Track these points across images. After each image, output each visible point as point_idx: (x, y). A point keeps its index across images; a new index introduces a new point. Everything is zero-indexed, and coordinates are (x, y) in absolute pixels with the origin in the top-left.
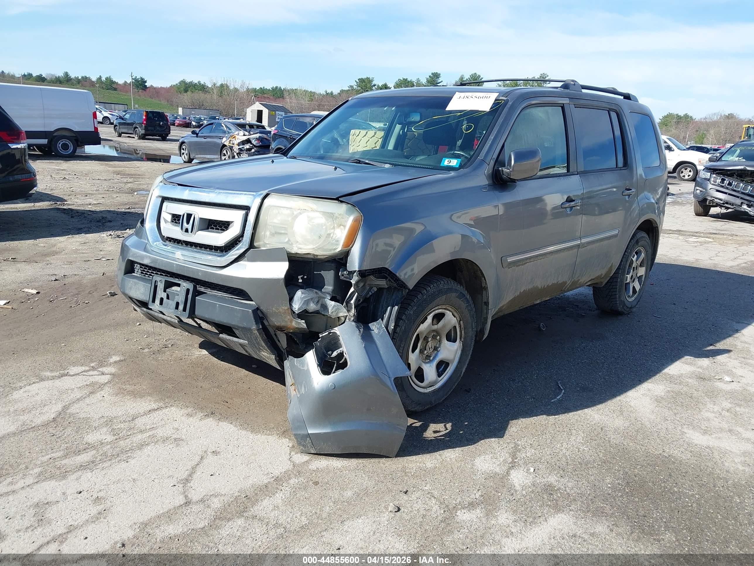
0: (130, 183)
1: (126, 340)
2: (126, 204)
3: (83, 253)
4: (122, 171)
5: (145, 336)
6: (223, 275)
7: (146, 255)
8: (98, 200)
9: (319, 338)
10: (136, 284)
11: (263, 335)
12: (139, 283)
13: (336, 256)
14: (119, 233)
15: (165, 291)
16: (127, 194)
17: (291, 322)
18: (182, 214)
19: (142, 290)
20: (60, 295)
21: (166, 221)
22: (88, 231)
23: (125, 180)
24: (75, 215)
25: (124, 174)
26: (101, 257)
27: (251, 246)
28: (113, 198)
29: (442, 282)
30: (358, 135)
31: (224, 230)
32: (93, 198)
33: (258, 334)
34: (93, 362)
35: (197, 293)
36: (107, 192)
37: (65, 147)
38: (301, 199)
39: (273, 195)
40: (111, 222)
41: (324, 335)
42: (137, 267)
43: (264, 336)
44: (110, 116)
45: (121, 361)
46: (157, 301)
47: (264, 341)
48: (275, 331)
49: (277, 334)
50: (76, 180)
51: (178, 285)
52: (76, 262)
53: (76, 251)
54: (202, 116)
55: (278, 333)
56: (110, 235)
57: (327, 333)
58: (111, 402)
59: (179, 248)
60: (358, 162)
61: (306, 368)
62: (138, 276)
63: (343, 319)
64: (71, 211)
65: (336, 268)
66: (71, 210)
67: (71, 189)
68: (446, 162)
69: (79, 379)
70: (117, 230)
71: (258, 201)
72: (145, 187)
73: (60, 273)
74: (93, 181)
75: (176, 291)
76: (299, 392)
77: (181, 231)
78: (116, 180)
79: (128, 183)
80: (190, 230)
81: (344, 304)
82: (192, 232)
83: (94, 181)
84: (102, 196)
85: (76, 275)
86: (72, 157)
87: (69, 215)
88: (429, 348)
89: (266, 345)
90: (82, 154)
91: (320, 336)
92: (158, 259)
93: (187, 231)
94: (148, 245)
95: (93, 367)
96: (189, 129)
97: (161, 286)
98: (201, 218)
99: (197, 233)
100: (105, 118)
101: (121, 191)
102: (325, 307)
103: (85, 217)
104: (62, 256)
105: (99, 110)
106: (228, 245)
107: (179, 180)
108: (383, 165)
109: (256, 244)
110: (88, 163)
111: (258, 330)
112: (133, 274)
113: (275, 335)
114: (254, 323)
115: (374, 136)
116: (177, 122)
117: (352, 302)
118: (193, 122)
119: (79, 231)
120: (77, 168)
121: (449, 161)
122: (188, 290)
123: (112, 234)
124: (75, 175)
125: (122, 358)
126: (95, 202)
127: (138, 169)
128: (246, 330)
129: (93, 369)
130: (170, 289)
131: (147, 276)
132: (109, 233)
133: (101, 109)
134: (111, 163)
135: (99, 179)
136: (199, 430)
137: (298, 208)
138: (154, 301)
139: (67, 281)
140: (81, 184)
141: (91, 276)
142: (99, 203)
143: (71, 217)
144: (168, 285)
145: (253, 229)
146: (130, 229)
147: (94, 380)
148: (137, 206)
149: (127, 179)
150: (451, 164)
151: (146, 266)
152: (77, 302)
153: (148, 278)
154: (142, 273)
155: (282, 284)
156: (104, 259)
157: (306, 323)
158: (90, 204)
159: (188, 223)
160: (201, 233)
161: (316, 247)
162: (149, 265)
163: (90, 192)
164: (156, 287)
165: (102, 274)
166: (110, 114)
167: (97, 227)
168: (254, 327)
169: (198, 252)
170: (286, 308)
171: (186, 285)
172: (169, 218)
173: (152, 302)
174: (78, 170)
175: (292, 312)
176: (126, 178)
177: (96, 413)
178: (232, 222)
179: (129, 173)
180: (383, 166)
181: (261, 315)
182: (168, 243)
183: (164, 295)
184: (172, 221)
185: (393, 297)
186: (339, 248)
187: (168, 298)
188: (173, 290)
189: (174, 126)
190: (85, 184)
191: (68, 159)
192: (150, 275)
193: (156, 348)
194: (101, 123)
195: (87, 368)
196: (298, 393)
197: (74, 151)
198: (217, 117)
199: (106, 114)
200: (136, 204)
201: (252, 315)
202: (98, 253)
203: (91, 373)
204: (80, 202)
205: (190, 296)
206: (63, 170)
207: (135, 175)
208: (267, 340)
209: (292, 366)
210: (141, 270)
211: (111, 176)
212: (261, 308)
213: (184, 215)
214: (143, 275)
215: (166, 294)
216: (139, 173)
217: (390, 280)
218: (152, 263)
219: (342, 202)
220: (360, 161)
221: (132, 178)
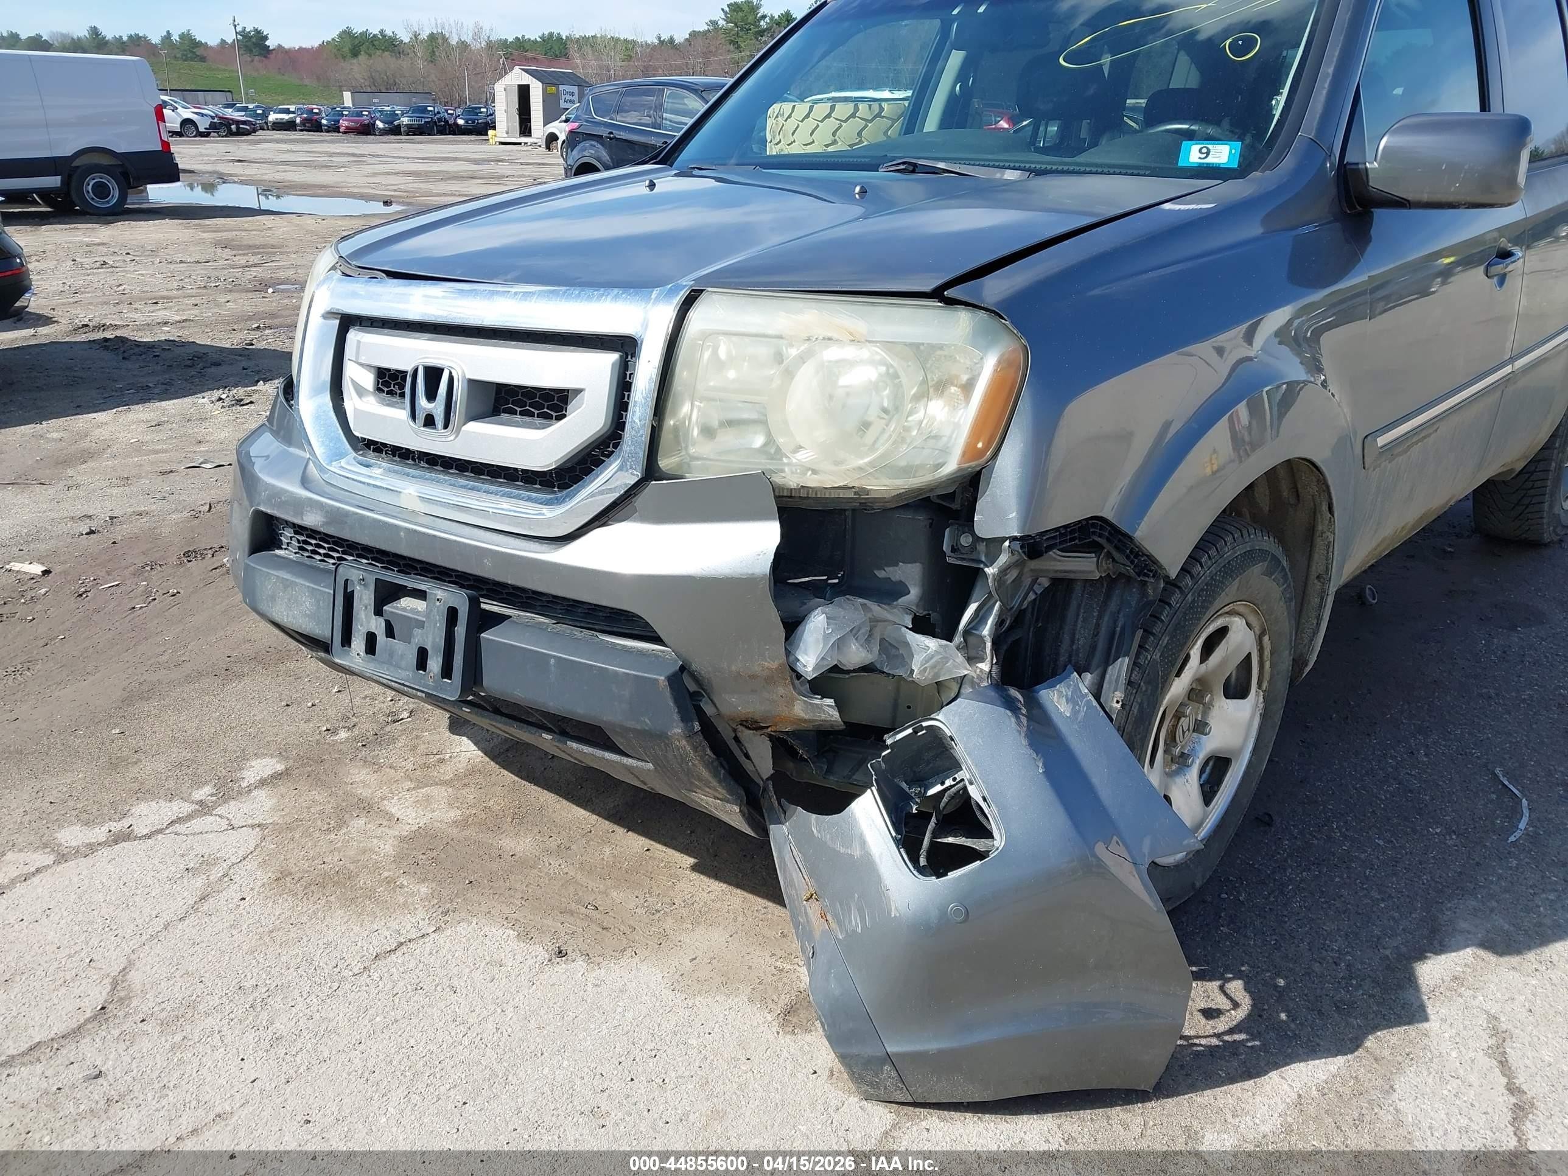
0: (255, 265)
1: (284, 703)
2: (250, 318)
3: (156, 452)
4: (233, 240)
5: (335, 690)
6: (560, 565)
7: (310, 499)
8: (183, 310)
9: (887, 747)
10: (287, 585)
11: (704, 751)
12: (296, 584)
13: (932, 490)
14: (239, 392)
15: (378, 612)
16: (250, 295)
17: (791, 702)
18: (408, 368)
19: (307, 604)
20: (103, 574)
21: (360, 391)
22: (168, 392)
23: (242, 260)
24: (131, 352)
25: (240, 247)
26: (202, 460)
27: (651, 471)
28: (219, 305)
29: (1229, 539)
30: (790, 117)
31: (548, 417)
32: (171, 308)
33: (688, 748)
34: (202, 785)
35: (483, 621)
36: (204, 291)
37: (101, 191)
38: (813, 304)
39: (715, 297)
40: (220, 364)
41: (900, 736)
42: (287, 534)
43: (709, 751)
44: (194, 117)
45: (276, 777)
46: (358, 644)
47: (708, 765)
48: (735, 730)
49: (742, 739)
50: (130, 267)
51: (421, 595)
52: (140, 477)
53: (138, 448)
54: (396, 108)
55: (746, 734)
56: (220, 399)
57: (910, 731)
58: (261, 930)
59: (408, 475)
60: (911, 168)
61: (857, 853)
62: (292, 556)
63: (955, 687)
64: (122, 342)
65: (931, 525)
66: (122, 340)
67: (121, 288)
68: (1193, 154)
69: (163, 850)
70: (236, 386)
71: (664, 313)
72: (290, 273)
73: (101, 509)
74: (169, 266)
75: (413, 611)
76: (840, 924)
77: (412, 423)
78: (222, 262)
79: (251, 266)
80: (439, 420)
81: (958, 639)
82: (446, 426)
83: (172, 266)
84: (193, 301)
85: (141, 514)
86: (118, 213)
87: (117, 354)
88: (1184, 733)
89: (716, 775)
90: (142, 206)
91: (889, 742)
92: (347, 514)
93: (429, 421)
94: (311, 464)
95: (201, 803)
96: (373, 137)
97: (364, 598)
98: (472, 383)
99: (464, 428)
100: (186, 122)
101: (235, 288)
102: (895, 651)
103: (155, 356)
104: (105, 463)
105: (172, 105)
106: (569, 465)
107: (386, 258)
108: (997, 174)
109: (665, 463)
110: (154, 225)
111: (690, 736)
112: (278, 552)
113: (737, 739)
114: (676, 717)
115: (828, 116)
116: (344, 123)
117: (986, 631)
118: (378, 122)
119: (144, 394)
120: (131, 237)
121: (1204, 150)
122: (452, 614)
123: (223, 396)
124: (128, 254)
125: (280, 767)
126: (178, 318)
127: (269, 233)
128: (654, 739)
129: (204, 809)
130: (395, 604)
131: (318, 557)
132: (216, 394)
133: (176, 102)
134: (207, 222)
135: (181, 262)
136: (533, 1025)
137: (805, 336)
138: (347, 640)
139: (119, 532)
140: (142, 275)
141: (180, 515)
142: (186, 320)
143: (124, 358)
144: (386, 594)
145: (655, 414)
146: (265, 380)
147: (206, 851)
148: (277, 321)
149: (247, 258)
150: (1210, 160)
151: (312, 533)
152: (147, 592)
153: (322, 565)
154: (301, 548)
155: (765, 590)
156: (208, 466)
157: (840, 706)
158: (166, 323)
159: (431, 396)
160: (473, 427)
161: (871, 464)
162: (322, 530)
163: (165, 293)
164: (349, 599)
165: (207, 508)
166: (196, 113)
167: (186, 380)
168: (677, 729)
169: (473, 489)
170: (774, 665)
171: (445, 595)
172: (368, 380)
173: (343, 645)
174: (134, 242)
175: (794, 675)
176: (244, 255)
177: (219, 976)
178: (578, 391)
179: (251, 243)
180: (998, 176)
181: (692, 687)
182: (371, 457)
183: (377, 625)
184: (379, 390)
185: (1113, 606)
186: (951, 466)
187: (390, 632)
188: (404, 609)
189: (339, 132)
190: (152, 275)
191: (109, 218)
192: (327, 555)
193: (367, 727)
194: (179, 134)
195: (187, 808)
196: (834, 925)
197: (123, 198)
198: (429, 109)
199: (187, 114)
200: (273, 316)
201: (667, 693)
202: (195, 449)
203: (197, 824)
204: (140, 318)
205: (460, 631)
206: (99, 244)
207: (264, 246)
208: (716, 763)
209: (805, 840)
210: (299, 541)
211: (209, 253)
212: (694, 667)
213: (416, 371)
214: (306, 554)
215: (381, 621)
216: (272, 242)
217: (1109, 555)
218: (325, 524)
219: (951, 302)
220: (915, 165)
221: (259, 253)
